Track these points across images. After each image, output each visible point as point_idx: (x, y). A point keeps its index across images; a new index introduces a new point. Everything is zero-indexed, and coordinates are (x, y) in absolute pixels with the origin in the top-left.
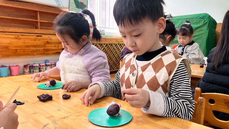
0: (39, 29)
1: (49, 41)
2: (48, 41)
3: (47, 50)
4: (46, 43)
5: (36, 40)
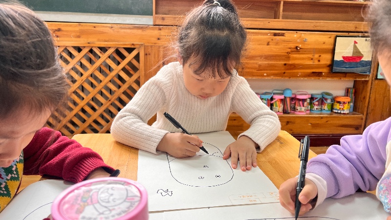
0: (281, 19)
1: (300, 46)
2: (297, 45)
3: (293, 66)
4: (293, 50)
5: (270, 43)
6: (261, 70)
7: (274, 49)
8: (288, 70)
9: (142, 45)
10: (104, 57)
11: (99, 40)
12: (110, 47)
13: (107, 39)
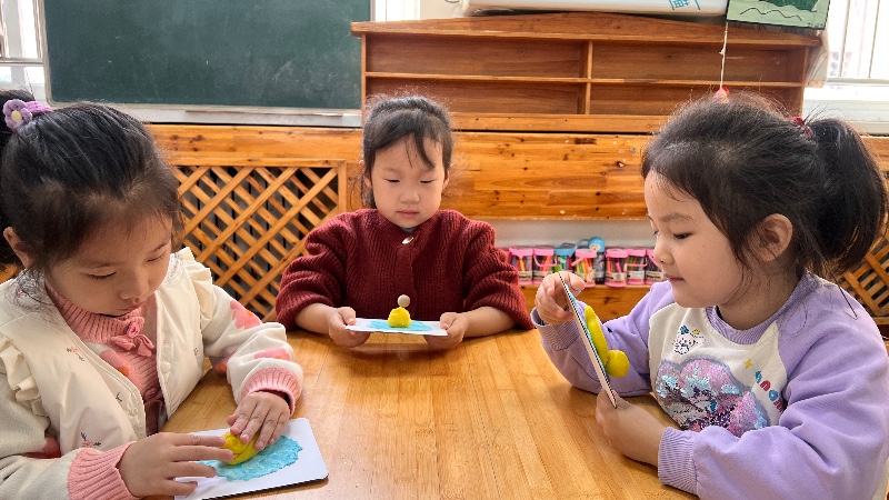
0: (587, 115)
1: (624, 161)
2: (619, 159)
3: (612, 197)
4: (611, 168)
5: (570, 157)
6: (554, 204)
7: (576, 167)
8: (602, 203)
9: (343, 162)
10: (276, 184)
11: (268, 155)
12: (286, 168)
13: (282, 153)
